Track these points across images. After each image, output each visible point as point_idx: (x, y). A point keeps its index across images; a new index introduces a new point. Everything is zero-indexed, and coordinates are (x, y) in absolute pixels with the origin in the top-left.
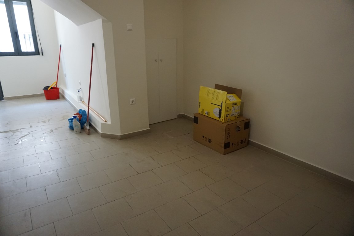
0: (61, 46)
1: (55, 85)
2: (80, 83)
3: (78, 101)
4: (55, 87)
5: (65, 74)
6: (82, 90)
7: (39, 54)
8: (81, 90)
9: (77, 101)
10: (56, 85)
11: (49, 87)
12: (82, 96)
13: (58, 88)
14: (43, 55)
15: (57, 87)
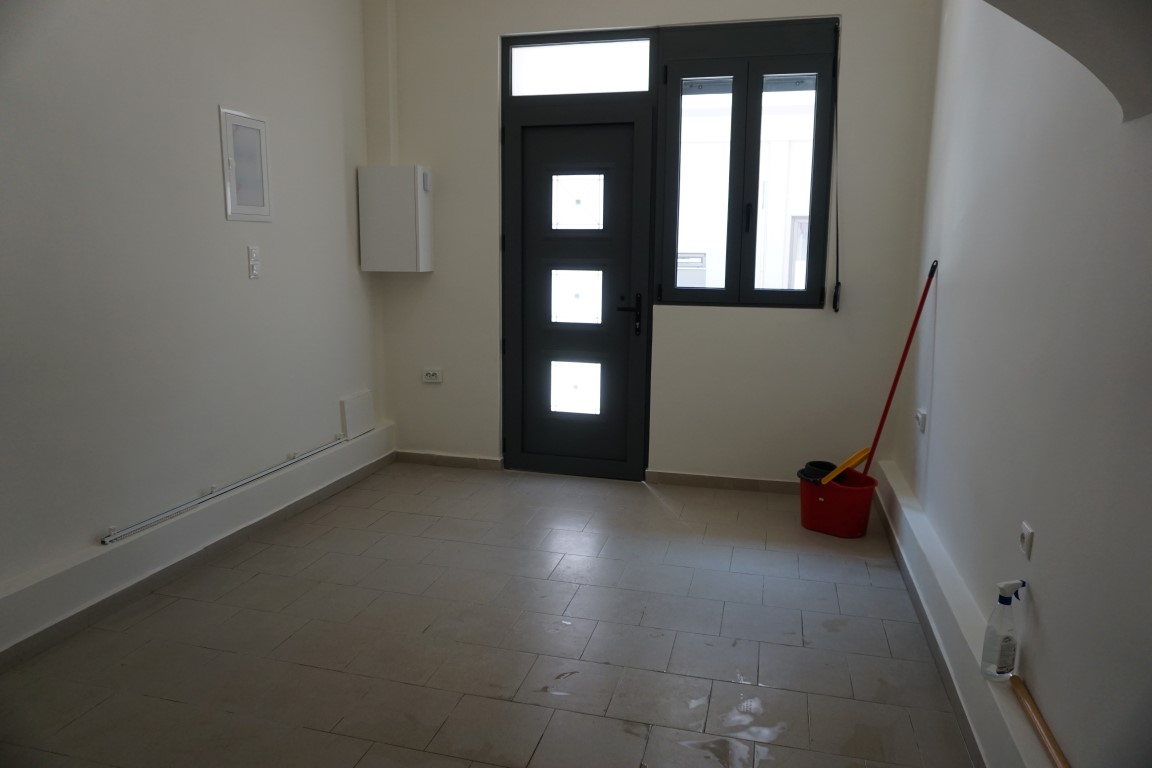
0: (934, 268)
1: (862, 460)
2: (1028, 541)
3: (986, 659)
4: (860, 469)
5: (924, 416)
6: (1030, 597)
7: (820, 305)
8: (1022, 592)
9: (978, 655)
10: (864, 463)
11: (829, 467)
12: (1018, 639)
13: (872, 482)
14: (836, 310)
15: (869, 474)
